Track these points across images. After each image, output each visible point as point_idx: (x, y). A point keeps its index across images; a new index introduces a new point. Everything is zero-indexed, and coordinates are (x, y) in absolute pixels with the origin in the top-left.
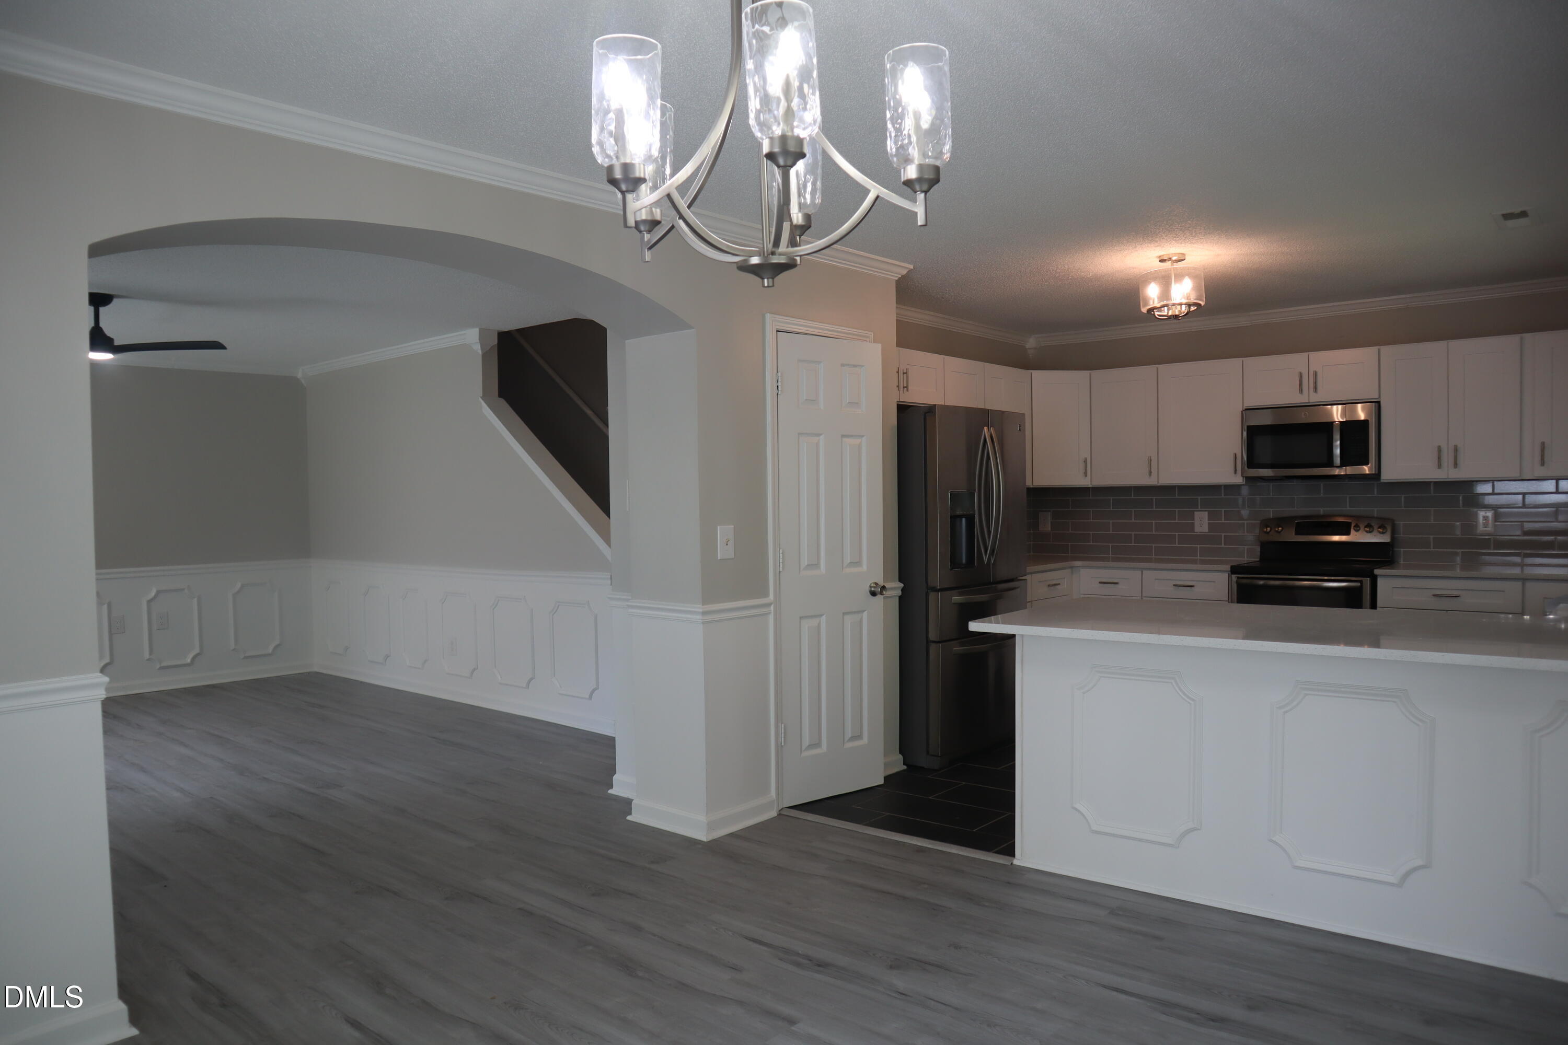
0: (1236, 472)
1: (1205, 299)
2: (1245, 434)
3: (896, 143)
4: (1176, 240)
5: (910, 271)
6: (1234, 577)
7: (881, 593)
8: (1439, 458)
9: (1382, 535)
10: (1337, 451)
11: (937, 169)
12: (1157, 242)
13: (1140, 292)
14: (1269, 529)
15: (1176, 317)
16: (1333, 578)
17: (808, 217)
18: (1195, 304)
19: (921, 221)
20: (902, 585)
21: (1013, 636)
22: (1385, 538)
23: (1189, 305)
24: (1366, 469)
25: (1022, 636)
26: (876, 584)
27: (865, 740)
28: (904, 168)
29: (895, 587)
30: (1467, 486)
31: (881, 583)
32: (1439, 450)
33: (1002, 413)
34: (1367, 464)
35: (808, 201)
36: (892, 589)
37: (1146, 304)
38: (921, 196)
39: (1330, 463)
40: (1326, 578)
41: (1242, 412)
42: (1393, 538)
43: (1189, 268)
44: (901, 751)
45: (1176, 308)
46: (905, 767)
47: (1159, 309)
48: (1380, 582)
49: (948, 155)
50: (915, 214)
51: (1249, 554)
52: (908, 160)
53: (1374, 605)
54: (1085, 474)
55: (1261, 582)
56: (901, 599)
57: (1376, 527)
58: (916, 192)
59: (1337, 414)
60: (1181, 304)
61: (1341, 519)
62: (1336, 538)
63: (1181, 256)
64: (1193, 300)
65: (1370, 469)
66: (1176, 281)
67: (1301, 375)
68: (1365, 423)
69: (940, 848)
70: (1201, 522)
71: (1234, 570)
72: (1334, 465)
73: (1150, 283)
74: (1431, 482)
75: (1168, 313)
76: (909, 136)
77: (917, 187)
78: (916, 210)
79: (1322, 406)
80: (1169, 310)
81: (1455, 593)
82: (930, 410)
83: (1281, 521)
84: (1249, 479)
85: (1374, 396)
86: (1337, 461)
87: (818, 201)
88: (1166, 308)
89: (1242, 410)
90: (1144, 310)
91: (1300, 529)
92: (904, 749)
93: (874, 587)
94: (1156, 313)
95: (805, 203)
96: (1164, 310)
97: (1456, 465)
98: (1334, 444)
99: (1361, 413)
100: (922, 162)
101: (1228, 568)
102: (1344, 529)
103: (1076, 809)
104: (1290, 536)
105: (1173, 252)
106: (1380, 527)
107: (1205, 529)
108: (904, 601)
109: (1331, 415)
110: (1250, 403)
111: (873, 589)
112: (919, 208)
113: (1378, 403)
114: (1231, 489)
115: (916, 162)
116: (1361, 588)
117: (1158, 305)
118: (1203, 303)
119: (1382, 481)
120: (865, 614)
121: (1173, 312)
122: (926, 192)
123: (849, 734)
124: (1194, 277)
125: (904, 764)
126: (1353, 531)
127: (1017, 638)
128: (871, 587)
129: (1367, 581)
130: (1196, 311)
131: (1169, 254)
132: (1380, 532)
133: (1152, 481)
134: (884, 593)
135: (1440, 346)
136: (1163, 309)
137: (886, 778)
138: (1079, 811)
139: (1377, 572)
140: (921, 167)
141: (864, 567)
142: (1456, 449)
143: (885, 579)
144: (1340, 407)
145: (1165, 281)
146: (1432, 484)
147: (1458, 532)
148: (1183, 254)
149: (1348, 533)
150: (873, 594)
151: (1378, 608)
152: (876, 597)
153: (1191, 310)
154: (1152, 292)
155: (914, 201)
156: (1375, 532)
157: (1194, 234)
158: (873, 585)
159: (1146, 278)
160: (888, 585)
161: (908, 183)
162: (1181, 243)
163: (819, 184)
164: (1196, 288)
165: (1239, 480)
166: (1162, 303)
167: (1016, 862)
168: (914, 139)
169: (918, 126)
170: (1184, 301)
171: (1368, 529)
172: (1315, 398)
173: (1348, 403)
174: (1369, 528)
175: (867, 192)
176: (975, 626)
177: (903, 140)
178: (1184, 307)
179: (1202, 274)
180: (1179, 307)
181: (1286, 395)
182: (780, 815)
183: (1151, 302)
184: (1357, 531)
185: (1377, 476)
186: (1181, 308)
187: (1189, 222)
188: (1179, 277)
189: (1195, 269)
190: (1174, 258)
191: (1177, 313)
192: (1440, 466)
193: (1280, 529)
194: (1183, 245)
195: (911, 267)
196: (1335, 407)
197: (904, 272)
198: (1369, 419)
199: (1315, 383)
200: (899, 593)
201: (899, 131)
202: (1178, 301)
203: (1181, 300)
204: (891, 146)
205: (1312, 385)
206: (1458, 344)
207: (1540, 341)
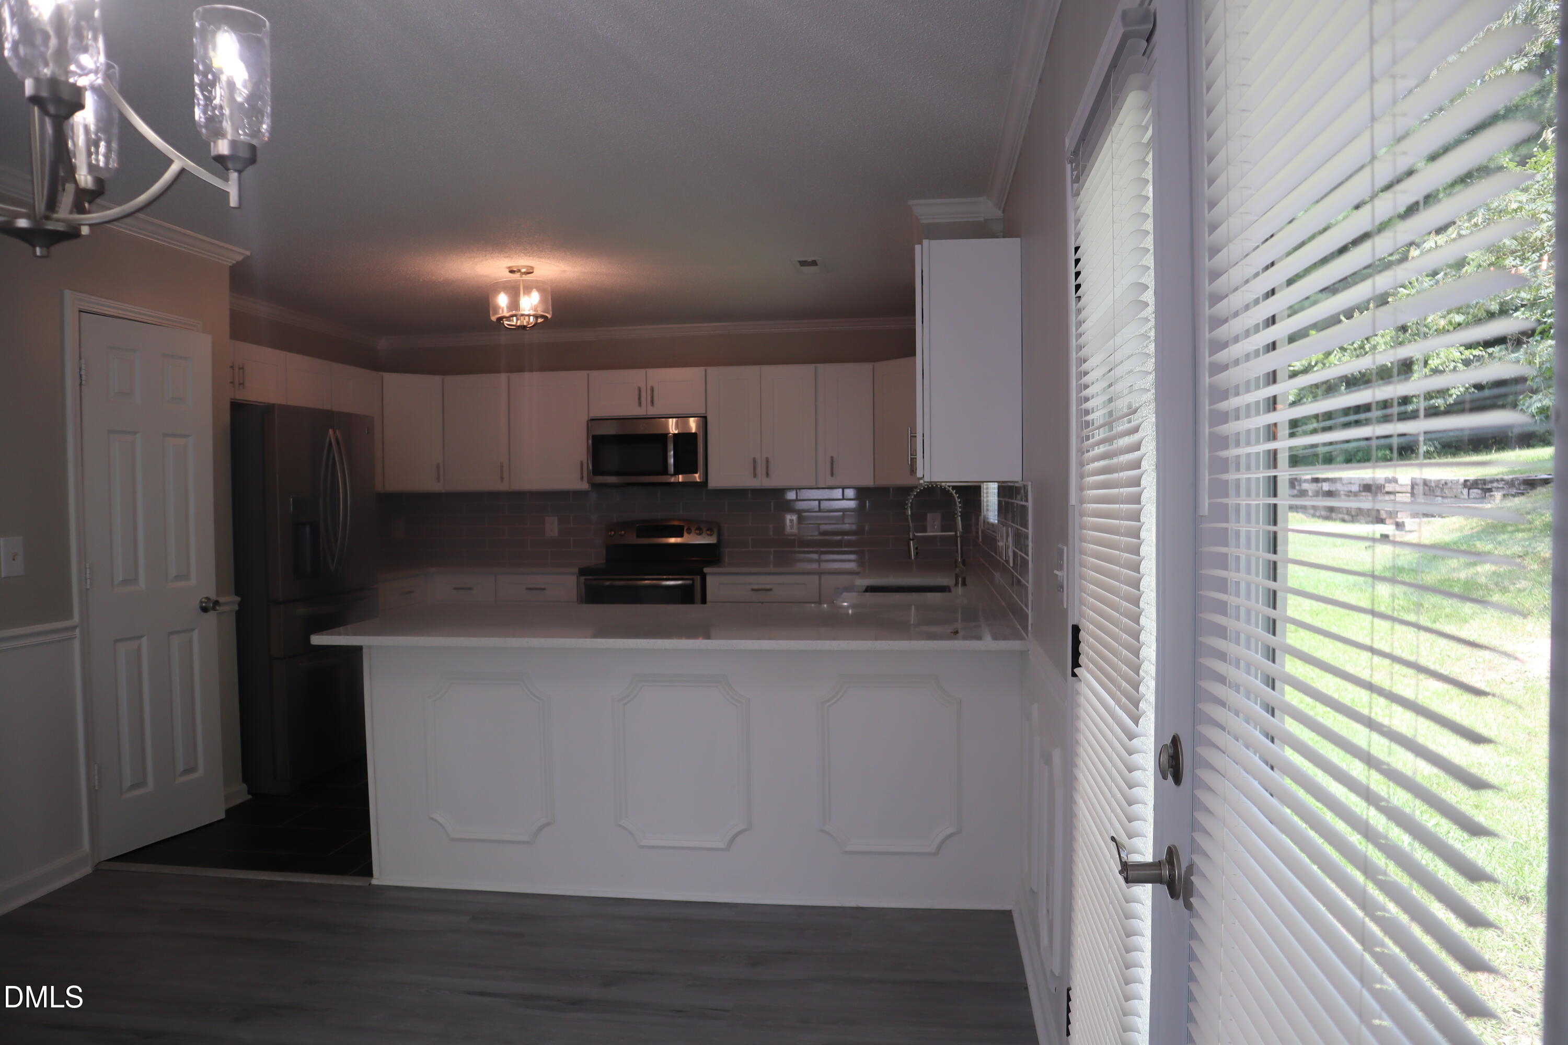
0: (582, 478)
1: (551, 313)
2: (590, 441)
3: (205, 112)
4: (524, 253)
5: (246, 258)
6: (582, 579)
7: (214, 609)
8: (755, 468)
9: (710, 537)
10: (671, 461)
11: (253, 148)
12: (506, 253)
13: (490, 301)
14: (613, 533)
15: (524, 327)
16: (671, 577)
17: (99, 181)
18: (542, 316)
19: (233, 202)
20: (239, 599)
21: (360, 649)
22: (711, 540)
23: (536, 317)
24: (697, 477)
25: (370, 647)
26: (208, 598)
27: (201, 772)
28: (215, 142)
29: (231, 602)
30: (778, 493)
31: (213, 597)
32: (755, 461)
33: (349, 415)
34: (697, 473)
35: (102, 164)
36: (225, 604)
37: (496, 313)
38: (234, 176)
39: (665, 472)
40: (665, 577)
41: (588, 422)
42: (719, 540)
43: (537, 281)
44: (245, 780)
45: (524, 319)
46: (250, 797)
47: (509, 318)
48: (709, 580)
49: (267, 135)
50: (227, 194)
51: (595, 557)
52: (220, 134)
53: (704, 601)
54: (438, 479)
55: (607, 583)
56: (238, 614)
57: (704, 530)
58: (227, 169)
59: (672, 427)
60: (529, 316)
61: (676, 523)
62: (672, 540)
63: (529, 268)
64: (540, 313)
65: (700, 477)
66: (524, 294)
67: (640, 390)
68: (695, 435)
69: (291, 879)
70: (552, 527)
71: (583, 572)
72: (669, 473)
73: (499, 292)
74: (747, 490)
75: (517, 322)
76: (221, 107)
77: (230, 165)
78: (228, 190)
79: (657, 419)
80: (517, 320)
81: (768, 587)
82: (268, 410)
83: (624, 525)
84: (594, 486)
85: (702, 411)
86: (671, 469)
87: (113, 164)
88: (515, 318)
89: (587, 419)
90: (494, 318)
91: (641, 533)
92: (247, 777)
93: (205, 602)
94: (506, 323)
95: (97, 166)
96: (513, 320)
97: (767, 475)
98: (668, 454)
99: (693, 425)
100: (235, 139)
101: (576, 570)
102: (679, 533)
103: (432, 819)
104: (633, 539)
105: (522, 264)
106: (708, 530)
107: (555, 533)
108: (241, 617)
109: (666, 426)
110: (597, 413)
111: (204, 605)
112: (232, 189)
113: (705, 418)
114: (577, 494)
115: (229, 137)
116: (693, 585)
117: (507, 315)
118: (549, 316)
119: (709, 488)
120: (196, 634)
121: (521, 322)
122: (240, 172)
123: (180, 767)
124: (541, 290)
125: (249, 793)
126: (686, 534)
127: (365, 650)
128: (201, 602)
129: (698, 579)
130: (544, 324)
131: (518, 266)
132: (708, 534)
133: (503, 487)
134: (218, 608)
135: (754, 369)
136: (511, 318)
137: (228, 812)
138: (437, 821)
139: (706, 570)
140: (234, 144)
141: (193, 581)
142: (767, 461)
143: (218, 594)
144: (674, 420)
145: (514, 292)
146: (750, 492)
147: (771, 533)
148: (532, 268)
149: (681, 536)
150: (205, 610)
151: (708, 603)
152: (209, 613)
153: (538, 322)
154: (502, 300)
155: (226, 179)
156: (704, 534)
157: (541, 249)
158: (203, 600)
159: (497, 287)
160: (221, 600)
161: (220, 159)
162: (529, 256)
163: (114, 145)
164: (543, 300)
165: (585, 486)
166: (511, 313)
167: (374, 882)
168: (227, 112)
169: (232, 99)
170: (532, 312)
171: (698, 532)
172: (652, 411)
173: (683, 417)
174: (700, 531)
175: (170, 162)
176: (317, 640)
177: (213, 111)
178: (532, 318)
179: (549, 288)
180: (527, 318)
181: (626, 407)
182: (97, 870)
183: (501, 312)
184: (689, 533)
185: (705, 483)
186: (529, 319)
187: (536, 236)
188: (528, 289)
189: (544, 282)
190: (523, 270)
191: (525, 324)
192: (755, 475)
193: (623, 532)
194: (531, 258)
195: (248, 253)
196: (670, 420)
197: (240, 258)
198: (699, 432)
199: (652, 397)
200: (236, 607)
201: (209, 99)
202: (526, 313)
203: (529, 311)
204: (198, 114)
205: (649, 399)
206: (768, 370)
207: (829, 371)
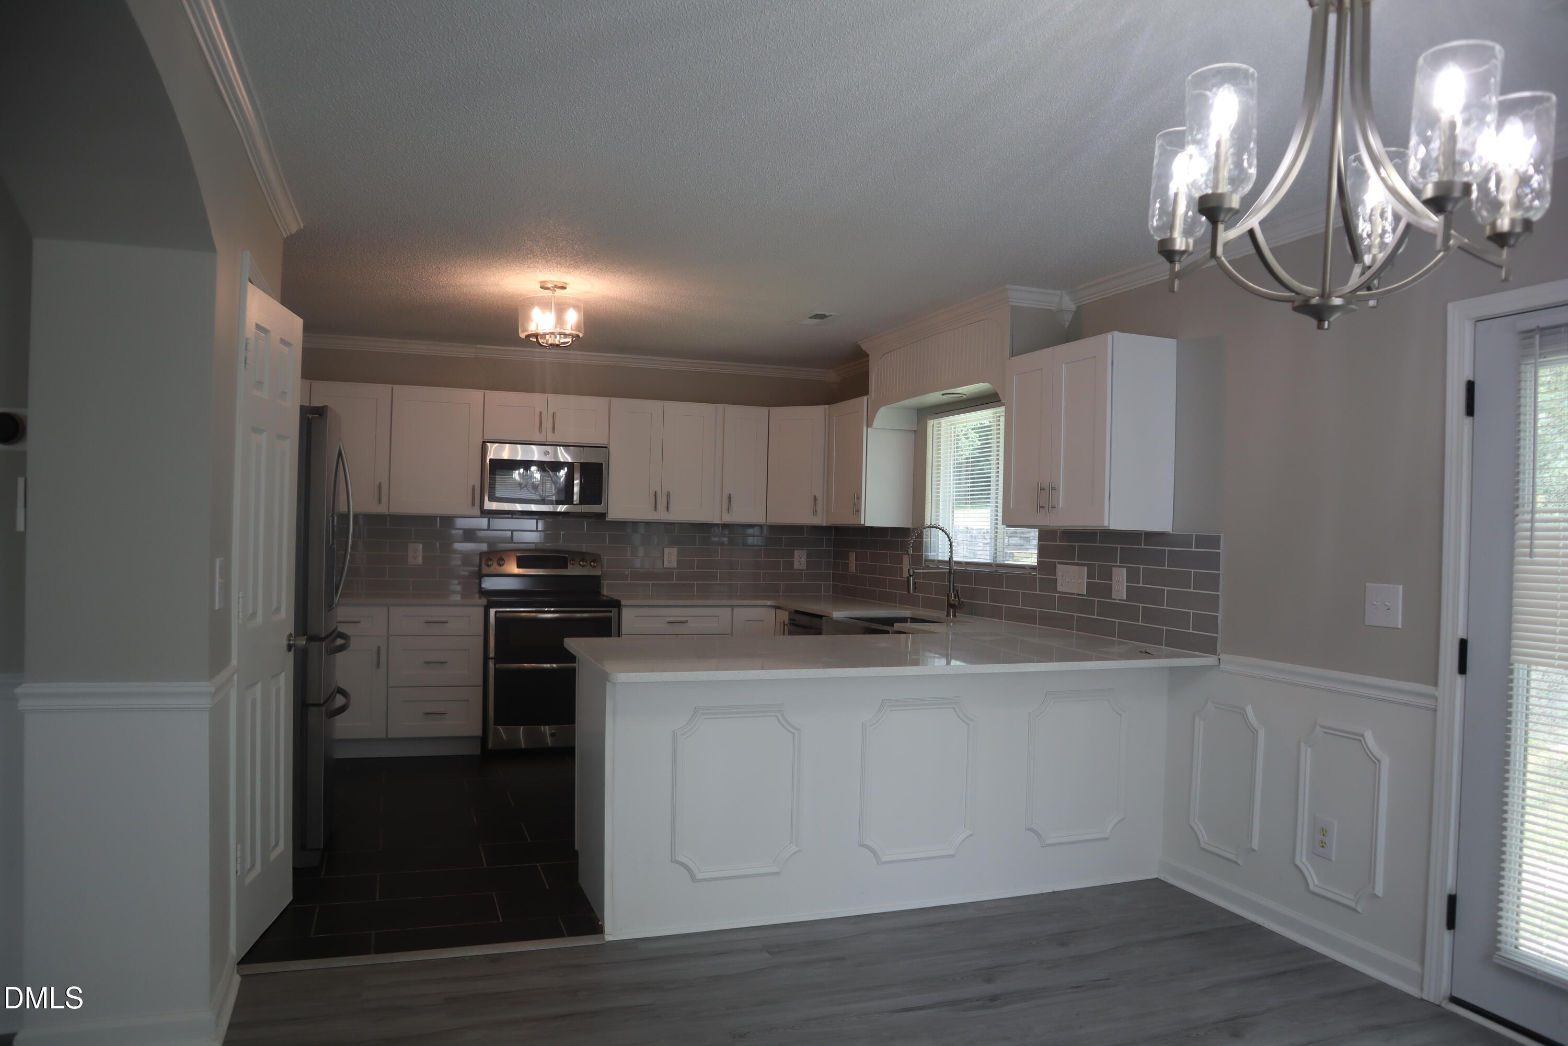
0: (473, 504)
2: (486, 465)
4: (558, 267)
6: (492, 611)
8: (655, 502)
9: (594, 569)
10: (577, 490)
12: (539, 267)
14: (491, 562)
18: (577, 337)
22: (598, 572)
23: (572, 336)
24: (596, 509)
32: (656, 494)
34: (602, 503)
37: (527, 328)
39: (569, 501)
41: (482, 444)
42: (602, 572)
43: (573, 298)
48: (625, 612)
53: (619, 634)
57: (588, 562)
60: (566, 334)
63: (562, 284)
64: (576, 332)
65: (599, 509)
67: (541, 415)
68: (598, 465)
70: (416, 554)
72: (573, 503)
74: (647, 522)
80: (550, 338)
81: (684, 619)
83: (503, 555)
84: (485, 512)
85: (602, 441)
86: (576, 499)
89: (482, 442)
91: (522, 563)
97: (668, 509)
98: (574, 482)
102: (565, 563)
104: (514, 569)
105: (554, 279)
106: (591, 562)
107: (420, 560)
110: (492, 435)
111: (291, 642)
113: (606, 448)
116: (610, 618)
119: (607, 519)
120: (283, 676)
121: (552, 341)
123: (273, 842)
126: (570, 566)
129: (615, 612)
131: (550, 281)
132: (592, 567)
133: (382, 509)
135: (659, 403)
142: (668, 495)
148: (565, 283)
149: (565, 567)
150: (290, 648)
152: (291, 652)
154: (536, 318)
156: (588, 567)
159: (529, 303)
164: (579, 320)
165: (476, 512)
170: (569, 331)
171: (582, 563)
172: (552, 438)
173: (581, 446)
174: (584, 563)
178: (567, 337)
184: (572, 565)
185: (603, 515)
189: (579, 300)
190: (556, 286)
192: (656, 509)
193: (502, 562)
195: (302, 226)
197: (294, 231)
198: (603, 462)
199: (553, 423)
205: (550, 426)
206: (671, 405)
207: (733, 411)
